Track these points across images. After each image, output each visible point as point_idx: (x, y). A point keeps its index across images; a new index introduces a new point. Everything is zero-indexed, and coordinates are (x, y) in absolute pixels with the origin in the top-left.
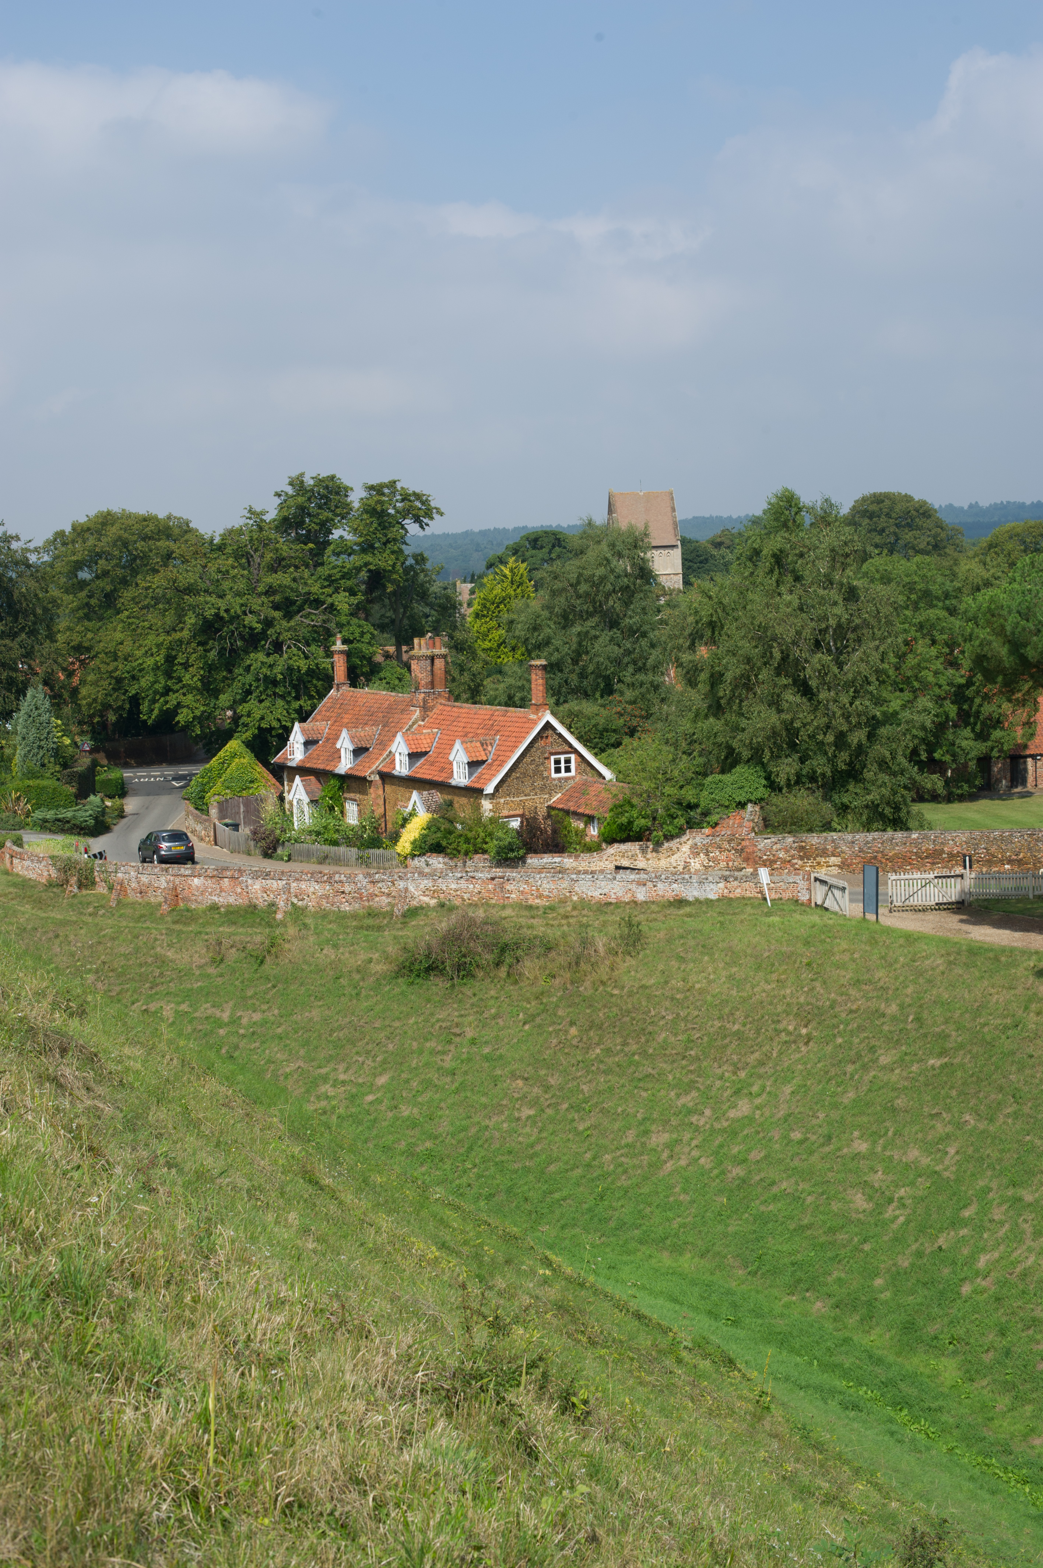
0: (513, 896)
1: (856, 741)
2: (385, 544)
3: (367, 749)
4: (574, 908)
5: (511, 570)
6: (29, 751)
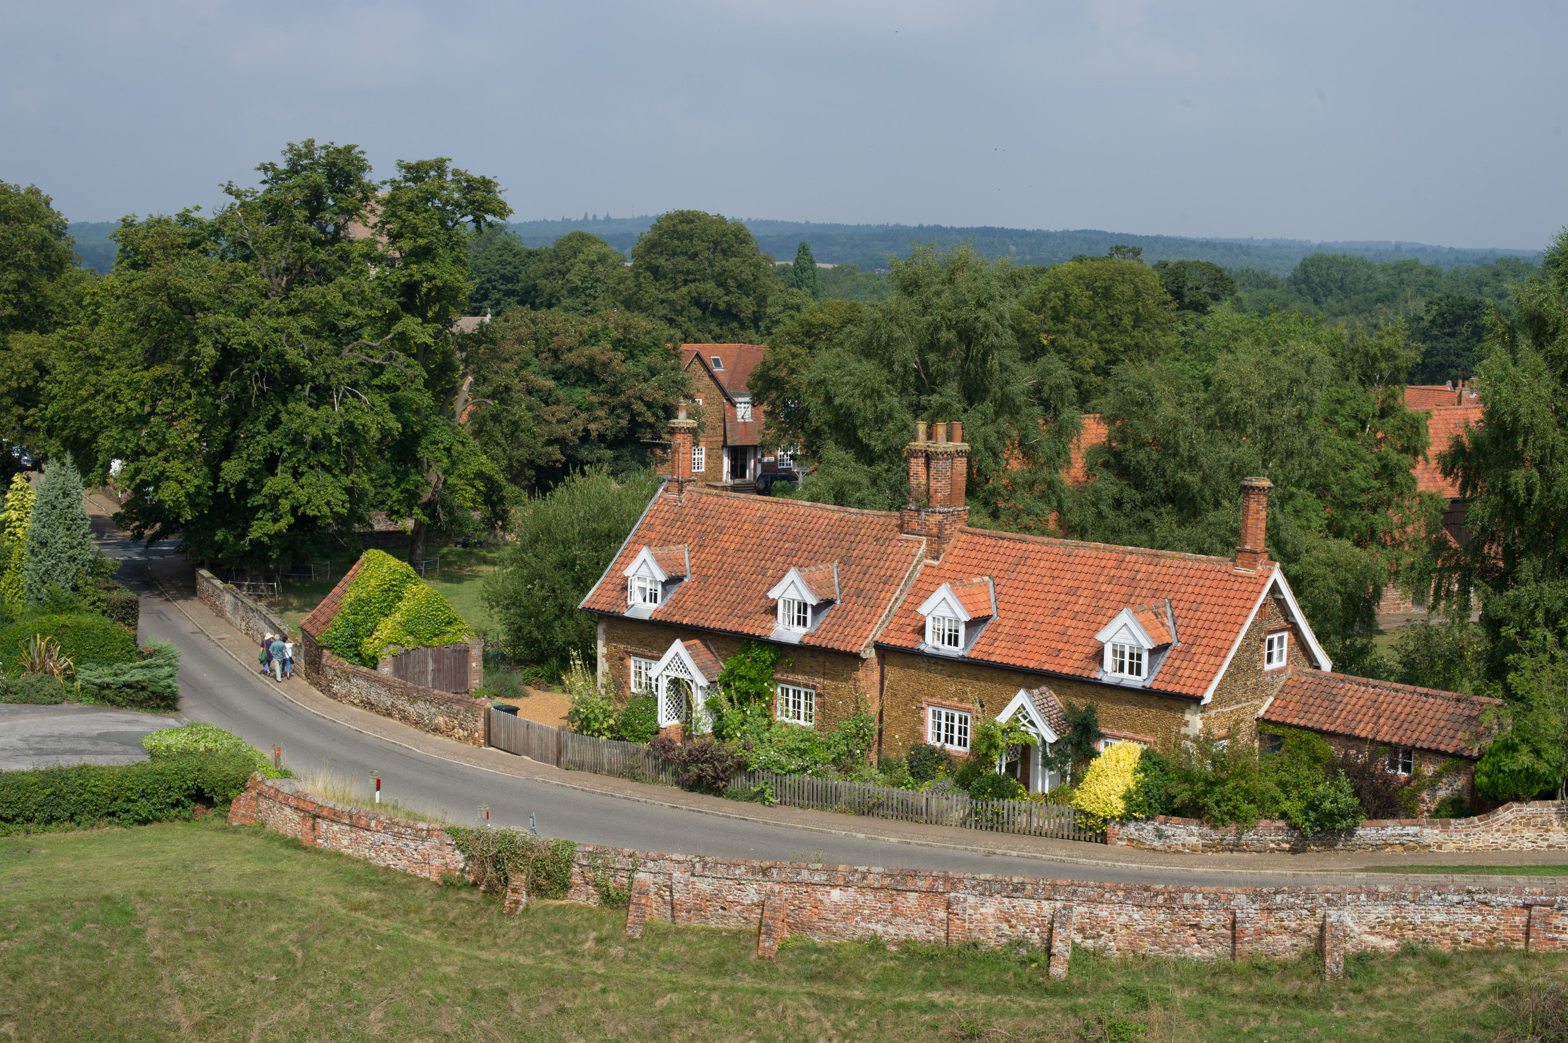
3: (830, 603)
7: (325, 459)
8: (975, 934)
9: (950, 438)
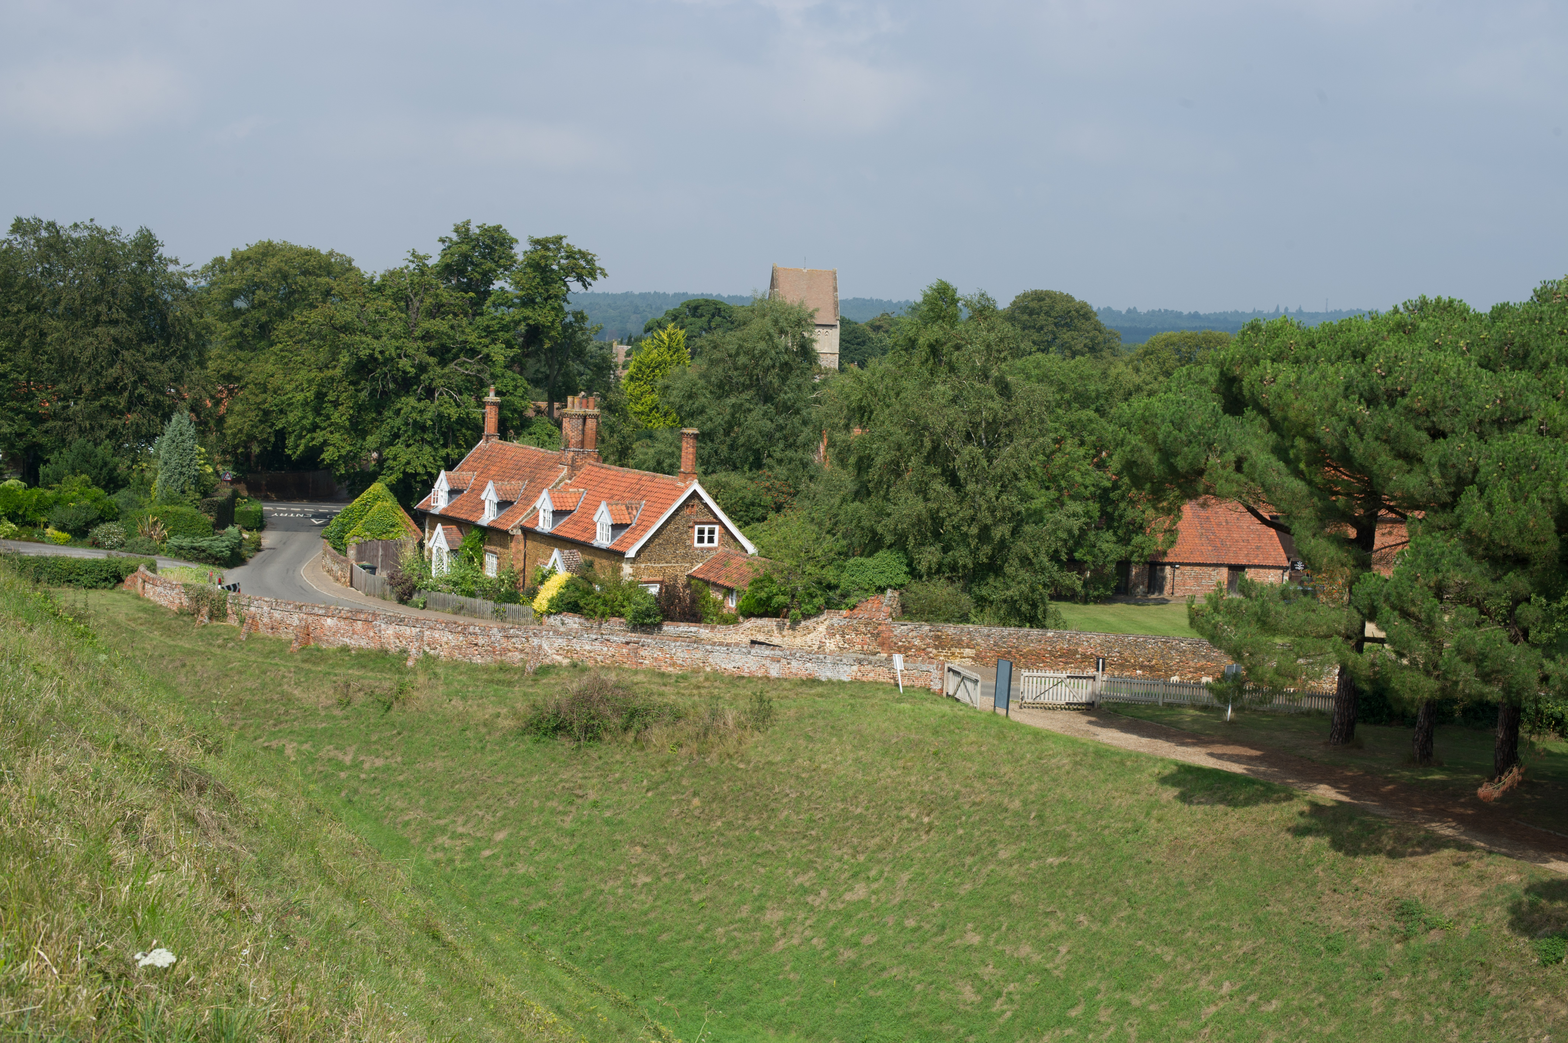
0: (647, 662)
1: (998, 536)
2: (546, 300)
3: (511, 503)
4: (707, 679)
5: (669, 336)
6: (170, 477)
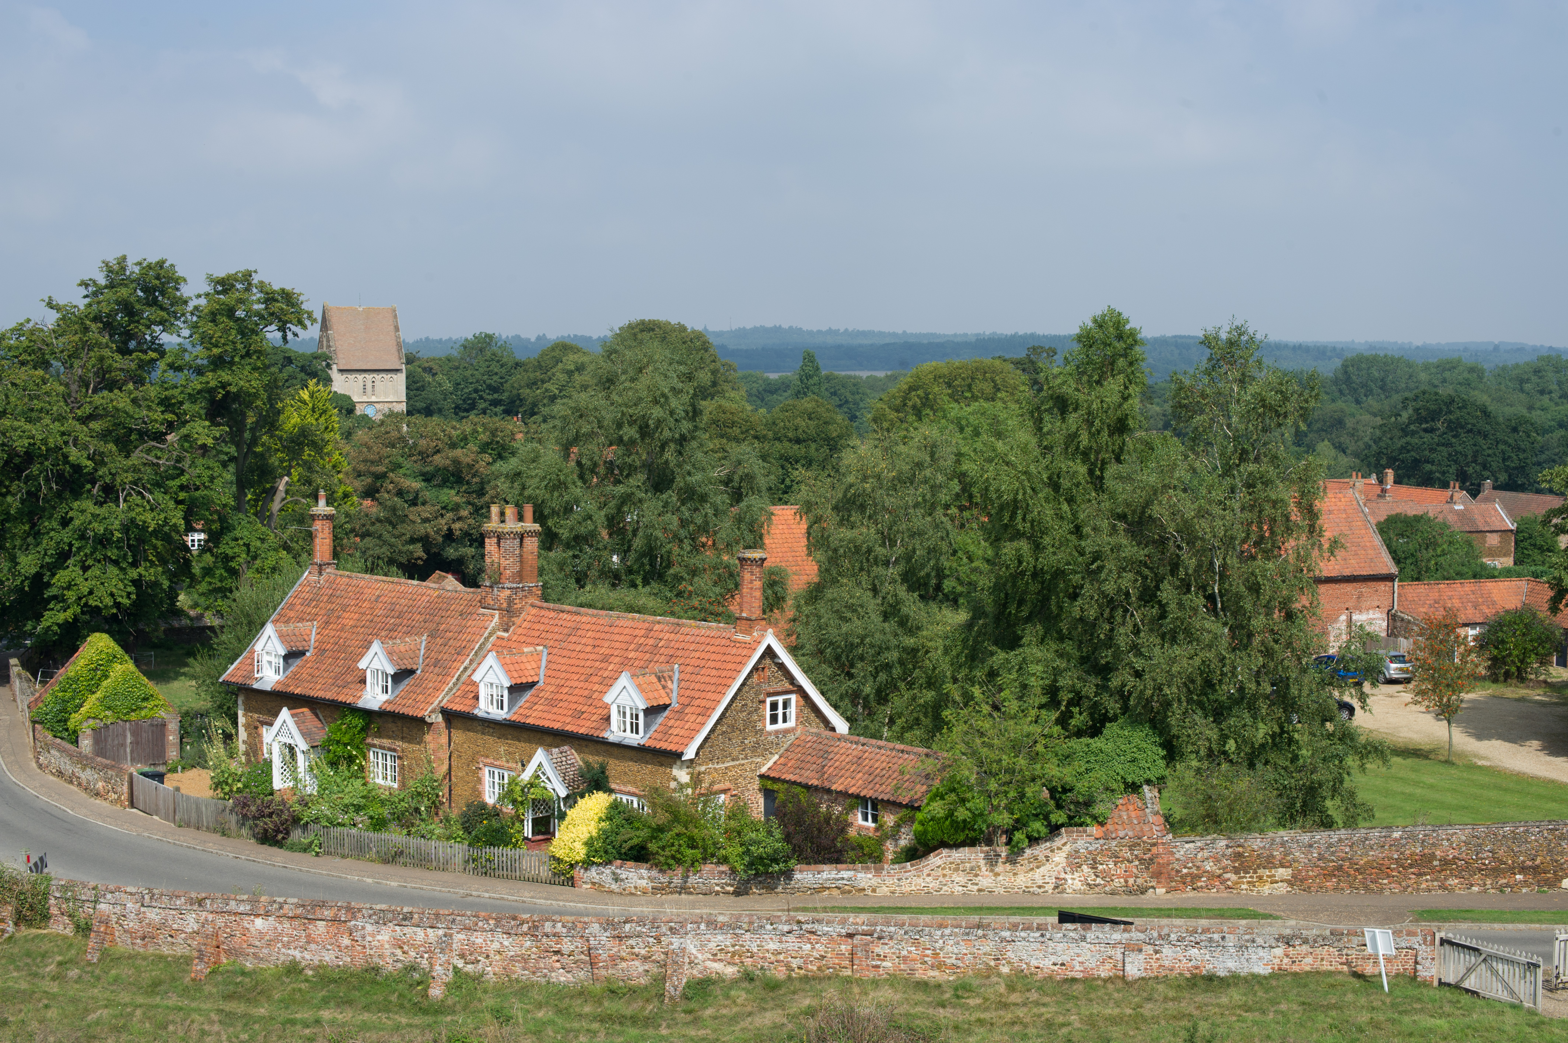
2: (243, 357)
3: (411, 672)
5: (312, 396)
7: (113, 553)
8: (376, 960)
9: (521, 518)
